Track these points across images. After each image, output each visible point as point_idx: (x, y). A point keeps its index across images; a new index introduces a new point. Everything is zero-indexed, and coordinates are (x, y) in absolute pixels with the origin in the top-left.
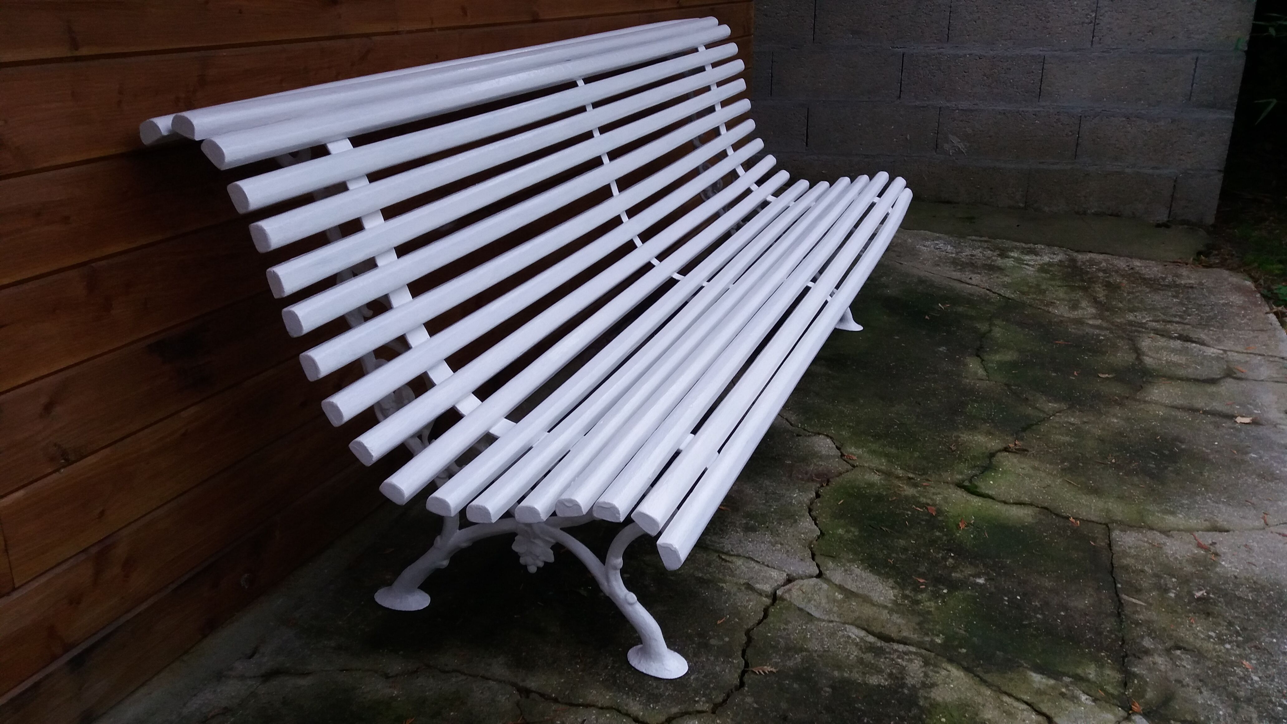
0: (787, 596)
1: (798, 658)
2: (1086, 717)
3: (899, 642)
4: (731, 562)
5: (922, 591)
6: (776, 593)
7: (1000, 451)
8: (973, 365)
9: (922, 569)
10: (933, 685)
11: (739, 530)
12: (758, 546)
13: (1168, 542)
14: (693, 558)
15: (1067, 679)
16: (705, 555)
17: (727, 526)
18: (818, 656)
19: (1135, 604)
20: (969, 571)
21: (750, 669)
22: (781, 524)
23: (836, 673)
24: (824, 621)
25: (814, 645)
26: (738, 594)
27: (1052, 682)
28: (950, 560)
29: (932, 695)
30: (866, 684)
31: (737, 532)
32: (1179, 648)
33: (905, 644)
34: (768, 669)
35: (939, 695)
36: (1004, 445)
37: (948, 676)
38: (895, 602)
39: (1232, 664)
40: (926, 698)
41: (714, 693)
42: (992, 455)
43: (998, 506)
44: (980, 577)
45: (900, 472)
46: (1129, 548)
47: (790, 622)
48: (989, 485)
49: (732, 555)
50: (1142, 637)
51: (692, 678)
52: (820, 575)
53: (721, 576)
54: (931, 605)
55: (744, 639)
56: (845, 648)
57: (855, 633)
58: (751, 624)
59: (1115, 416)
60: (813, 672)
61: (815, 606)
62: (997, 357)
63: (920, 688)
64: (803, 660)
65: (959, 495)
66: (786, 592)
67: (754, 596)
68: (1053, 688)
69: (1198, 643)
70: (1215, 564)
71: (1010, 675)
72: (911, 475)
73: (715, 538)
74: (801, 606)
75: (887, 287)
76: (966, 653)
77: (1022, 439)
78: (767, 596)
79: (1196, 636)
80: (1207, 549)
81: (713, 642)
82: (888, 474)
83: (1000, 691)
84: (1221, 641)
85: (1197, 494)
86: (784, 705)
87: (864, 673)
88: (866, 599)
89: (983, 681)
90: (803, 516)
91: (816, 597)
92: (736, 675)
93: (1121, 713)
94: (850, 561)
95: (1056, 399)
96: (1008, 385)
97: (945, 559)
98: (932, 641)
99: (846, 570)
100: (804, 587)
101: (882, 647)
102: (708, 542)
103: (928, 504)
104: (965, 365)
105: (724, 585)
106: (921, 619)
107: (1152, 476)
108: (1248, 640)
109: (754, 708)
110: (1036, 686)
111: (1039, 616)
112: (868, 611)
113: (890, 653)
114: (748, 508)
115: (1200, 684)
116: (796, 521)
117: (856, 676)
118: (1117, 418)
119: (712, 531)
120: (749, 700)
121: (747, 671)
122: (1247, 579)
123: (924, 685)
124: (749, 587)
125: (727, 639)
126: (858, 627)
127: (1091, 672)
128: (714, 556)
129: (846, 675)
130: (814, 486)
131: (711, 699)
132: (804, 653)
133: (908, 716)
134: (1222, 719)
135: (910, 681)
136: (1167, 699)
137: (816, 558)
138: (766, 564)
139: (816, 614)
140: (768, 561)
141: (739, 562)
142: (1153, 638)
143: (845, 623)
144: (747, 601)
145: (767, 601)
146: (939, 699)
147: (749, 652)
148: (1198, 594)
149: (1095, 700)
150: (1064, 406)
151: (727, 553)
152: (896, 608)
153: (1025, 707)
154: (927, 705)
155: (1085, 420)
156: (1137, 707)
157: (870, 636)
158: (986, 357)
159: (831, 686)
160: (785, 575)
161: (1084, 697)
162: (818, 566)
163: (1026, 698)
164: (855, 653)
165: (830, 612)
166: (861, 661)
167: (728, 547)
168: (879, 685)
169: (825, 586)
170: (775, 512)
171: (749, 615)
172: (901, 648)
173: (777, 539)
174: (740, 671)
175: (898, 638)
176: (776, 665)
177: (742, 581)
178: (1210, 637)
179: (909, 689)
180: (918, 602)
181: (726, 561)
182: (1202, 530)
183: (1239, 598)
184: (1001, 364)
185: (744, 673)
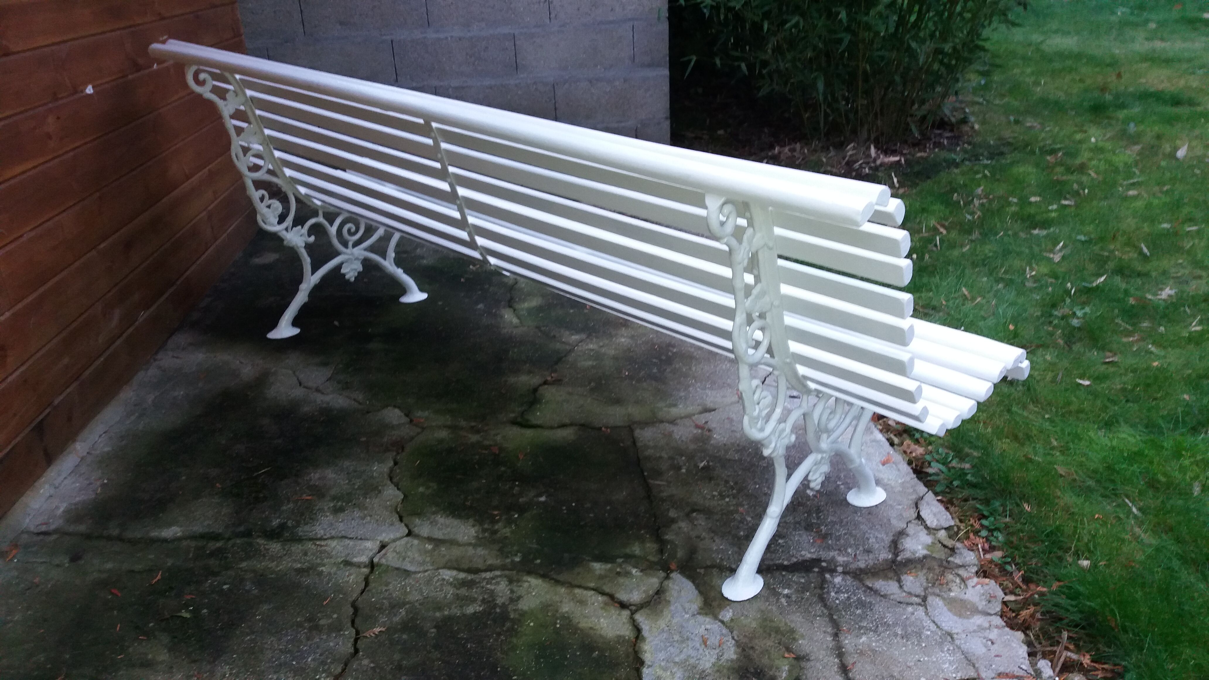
0: (383, 561)
1: (403, 611)
2: (638, 586)
3: (486, 571)
4: (326, 545)
5: (498, 521)
6: (372, 561)
7: (540, 385)
8: (508, 316)
9: (495, 502)
10: (519, 598)
11: (328, 514)
12: (349, 524)
13: (675, 429)
14: (289, 552)
15: (620, 560)
16: (300, 546)
17: (316, 514)
18: (420, 604)
19: (659, 485)
20: (532, 494)
21: (361, 635)
22: (366, 498)
23: (438, 614)
24: (419, 572)
25: (415, 597)
26: (338, 572)
27: (609, 566)
28: (516, 488)
29: (520, 606)
30: (464, 615)
31: (327, 517)
32: (694, 511)
33: (491, 571)
34: (377, 630)
35: (524, 605)
36: (543, 380)
37: (530, 586)
38: (477, 537)
39: (732, 513)
40: (515, 610)
41: (332, 666)
42: (535, 390)
43: (547, 433)
44: (542, 496)
45: (463, 423)
46: (649, 441)
47: (389, 583)
48: (539, 416)
49: (326, 539)
50: (668, 510)
51: (309, 660)
52: (410, 534)
53: (319, 561)
54: (506, 531)
55: (351, 611)
56: (441, 590)
57: (448, 575)
58: (355, 596)
59: (622, 336)
60: (417, 619)
61: (410, 562)
62: (526, 305)
63: (509, 604)
64: (407, 612)
65: (514, 431)
66: (381, 558)
67: (353, 570)
68: (610, 570)
69: (707, 503)
70: (709, 438)
71: (577, 570)
72: (473, 424)
73: (307, 528)
74: (397, 566)
75: (423, 258)
76: (541, 563)
77: (555, 371)
78: (365, 567)
79: (705, 498)
80: (702, 428)
81: (322, 622)
82: (453, 428)
83: (572, 586)
84: (722, 496)
85: (689, 386)
86: (397, 657)
87: (461, 607)
88: (452, 543)
89: (557, 582)
90: (386, 485)
91: (409, 553)
92: (350, 645)
93: (662, 574)
94: (434, 513)
95: (578, 331)
96: (538, 327)
97: (512, 488)
98: (513, 561)
99: (431, 523)
100: (398, 548)
101: (472, 579)
102: (300, 534)
103: (491, 446)
104: (502, 317)
105: (323, 568)
106: (501, 545)
107: (656, 379)
108: (740, 491)
109: (372, 668)
110: (598, 572)
111: (591, 515)
112: (456, 552)
113: (479, 582)
114: (333, 492)
115: (712, 535)
116: (380, 492)
117: (456, 611)
118: (624, 337)
119: (303, 522)
120: (365, 662)
121: (359, 638)
122: (733, 444)
123: (512, 600)
124: (348, 563)
125: (335, 616)
126: (449, 568)
127: (636, 549)
128: (310, 545)
129: (446, 613)
130: (391, 455)
131: (331, 673)
132: (407, 606)
133: (503, 631)
134: (731, 557)
135: (499, 601)
136: (692, 551)
137: (404, 519)
138: (359, 538)
139: (412, 568)
140: (361, 534)
141: (333, 543)
142: (676, 509)
143: (438, 569)
144: (348, 576)
145: (366, 571)
146: (525, 608)
147: (358, 621)
148: (702, 465)
149: (642, 571)
150: (583, 336)
151: (321, 539)
152: (479, 542)
153: (592, 592)
154: (517, 616)
155: (601, 344)
156: (673, 566)
157: (461, 573)
158: (517, 306)
159: (435, 627)
160: (378, 542)
161: (634, 571)
162: (406, 526)
163: (592, 585)
164: (451, 591)
165: (423, 563)
166: (457, 597)
167: (320, 532)
168: (475, 612)
169: (416, 542)
170: (359, 488)
171: (352, 588)
172: (488, 575)
173: (366, 512)
174: (352, 640)
175: (484, 568)
176: (383, 624)
177: (340, 560)
178: (714, 496)
179: (500, 607)
180: (495, 532)
181: (321, 546)
182: (698, 414)
183: (729, 460)
184: (530, 311)
185: (356, 640)
